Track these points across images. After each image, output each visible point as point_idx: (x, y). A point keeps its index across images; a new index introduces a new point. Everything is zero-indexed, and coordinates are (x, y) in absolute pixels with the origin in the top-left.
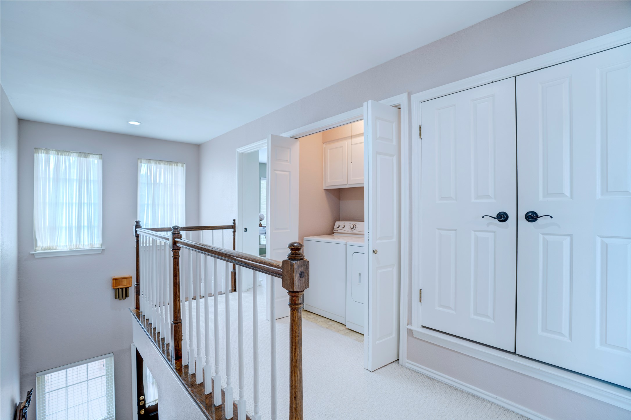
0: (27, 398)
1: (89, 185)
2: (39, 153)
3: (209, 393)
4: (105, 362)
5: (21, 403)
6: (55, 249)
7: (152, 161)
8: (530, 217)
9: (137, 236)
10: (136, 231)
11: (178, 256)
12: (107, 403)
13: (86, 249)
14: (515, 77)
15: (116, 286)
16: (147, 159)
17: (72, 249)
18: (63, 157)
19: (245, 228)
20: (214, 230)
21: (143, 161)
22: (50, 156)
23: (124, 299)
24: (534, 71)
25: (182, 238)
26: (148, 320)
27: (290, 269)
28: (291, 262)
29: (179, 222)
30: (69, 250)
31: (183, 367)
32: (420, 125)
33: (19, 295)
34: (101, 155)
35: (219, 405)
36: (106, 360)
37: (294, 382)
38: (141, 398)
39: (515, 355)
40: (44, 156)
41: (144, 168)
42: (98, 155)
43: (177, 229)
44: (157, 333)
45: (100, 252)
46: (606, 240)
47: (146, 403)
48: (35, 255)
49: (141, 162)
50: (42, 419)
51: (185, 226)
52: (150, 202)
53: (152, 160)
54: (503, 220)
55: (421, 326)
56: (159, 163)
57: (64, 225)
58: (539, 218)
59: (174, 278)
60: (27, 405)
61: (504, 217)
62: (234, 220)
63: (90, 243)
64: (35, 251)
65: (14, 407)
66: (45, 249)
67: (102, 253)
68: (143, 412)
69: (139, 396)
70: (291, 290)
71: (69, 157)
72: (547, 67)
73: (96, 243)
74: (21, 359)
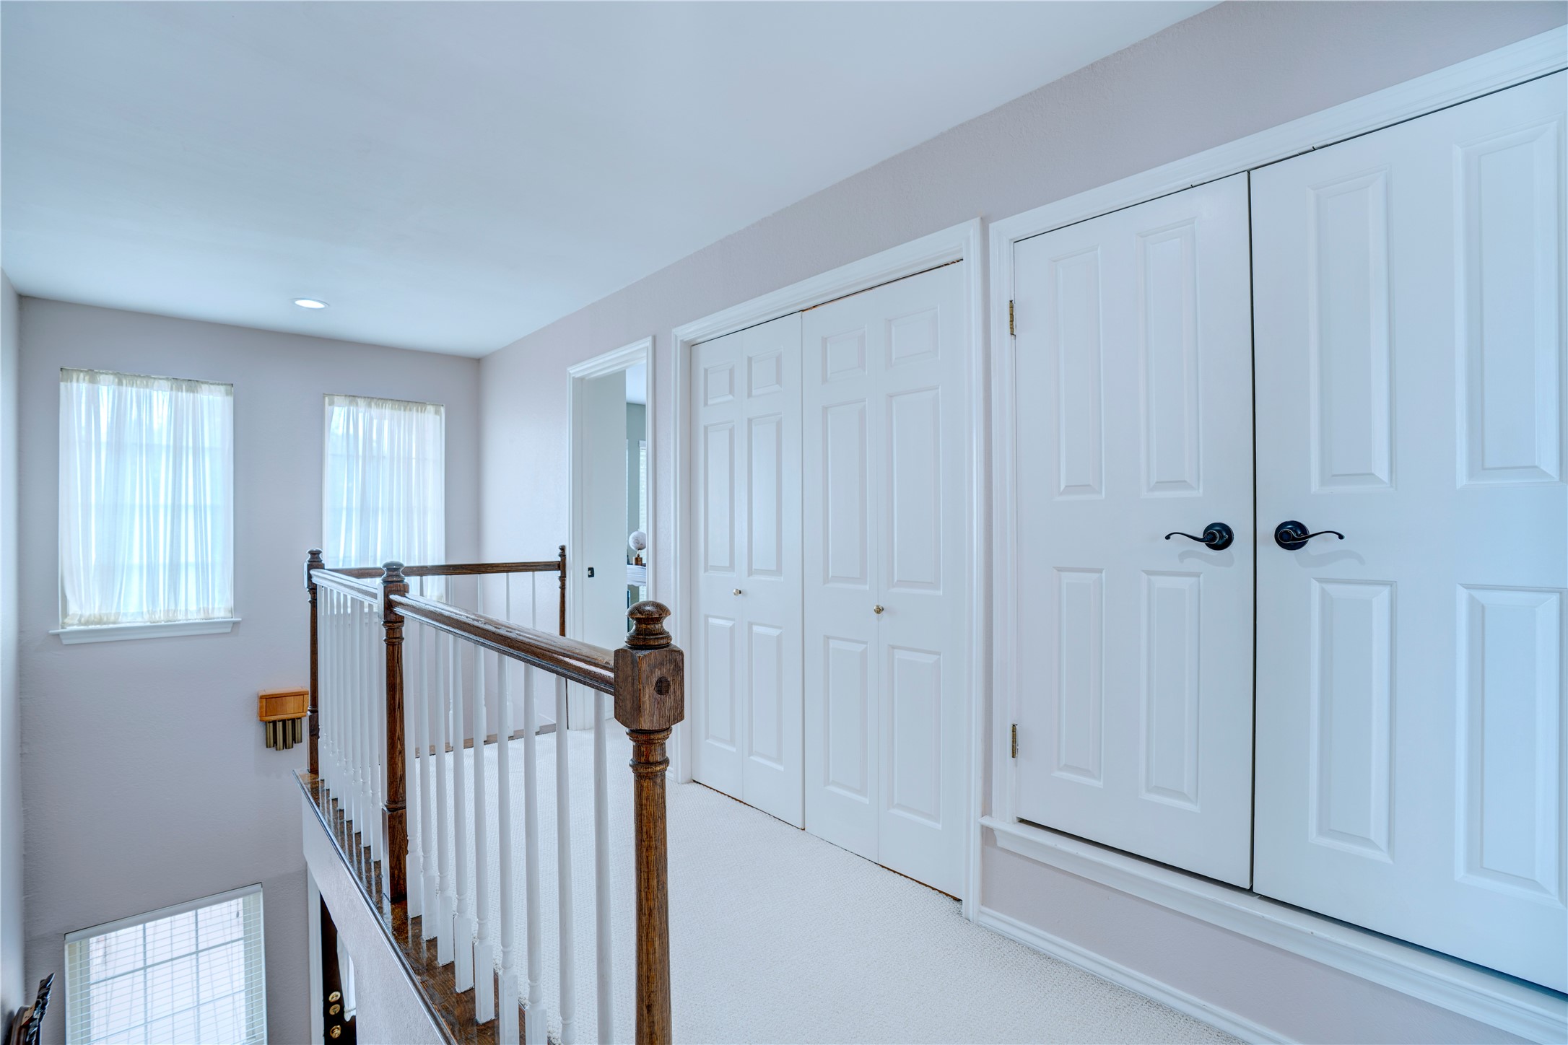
0: (38, 997)
1: (199, 457)
2: (71, 381)
3: (467, 988)
4: (241, 906)
5: (22, 1010)
6: (114, 623)
7: (361, 402)
8: (1285, 536)
9: (313, 589)
10: (310, 577)
11: (398, 638)
12: (246, 1008)
13: (191, 621)
14: (1249, 173)
15: (268, 714)
16: (346, 396)
17: (158, 622)
18: (134, 390)
19: (590, 569)
20: (510, 574)
21: (336, 399)
22: (100, 387)
23: (289, 748)
24: (1297, 155)
25: (408, 592)
26: (335, 800)
27: (630, 673)
28: (632, 655)
29: (429, 553)
30: (148, 624)
31: (409, 922)
32: (1011, 301)
33: (22, 737)
34: (229, 385)
35: (488, 1020)
36: (243, 900)
37: (645, 968)
38: (333, 998)
39: (1250, 895)
40: (84, 388)
41: (339, 416)
42: (222, 384)
43: (397, 569)
44: (356, 834)
45: (229, 630)
46: (1479, 595)
47: (346, 1008)
48: (62, 637)
49: (331, 403)
50: (82, 1043)
51: (443, 563)
52: (356, 502)
53: (359, 397)
54: (1220, 543)
55: (1015, 820)
56: (378, 406)
57: (136, 561)
58: (1310, 540)
59: (388, 694)
60: (36, 1016)
61: (1222, 537)
62: (563, 549)
63: (202, 607)
64: (63, 628)
65: (5, 1021)
66: (87, 623)
67: (232, 631)
68: (337, 1032)
69: (327, 993)
70: (634, 728)
71: (148, 390)
72: (1327, 146)
73: (216, 606)
74: (26, 899)
